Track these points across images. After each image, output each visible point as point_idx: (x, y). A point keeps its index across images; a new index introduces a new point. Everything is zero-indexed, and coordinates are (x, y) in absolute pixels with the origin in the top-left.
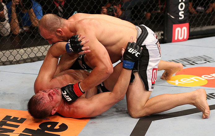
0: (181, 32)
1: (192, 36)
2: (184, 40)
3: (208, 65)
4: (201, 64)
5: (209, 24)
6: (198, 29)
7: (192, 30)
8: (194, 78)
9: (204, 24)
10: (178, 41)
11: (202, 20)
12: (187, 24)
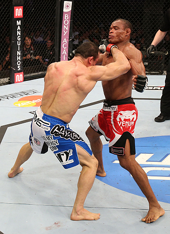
0: (19, 77)
1: (25, 79)
2: (21, 82)
3: (35, 94)
4: (31, 94)
5: (34, 72)
6: (28, 75)
7: (25, 76)
8: (28, 102)
9: (31, 73)
10: (18, 82)
11: (30, 70)
12: (23, 73)
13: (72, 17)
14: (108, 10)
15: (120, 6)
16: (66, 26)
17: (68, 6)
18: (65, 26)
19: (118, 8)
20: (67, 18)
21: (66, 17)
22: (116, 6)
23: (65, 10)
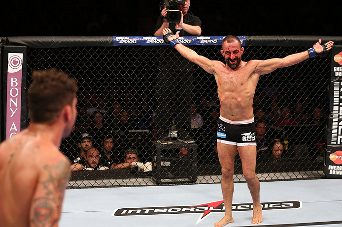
13: (25, 83)
14: (92, 68)
15: (112, 60)
16: (14, 99)
17: (15, 62)
18: (11, 100)
19: (109, 64)
20: (14, 84)
21: (12, 82)
22: (106, 60)
23: (10, 70)
